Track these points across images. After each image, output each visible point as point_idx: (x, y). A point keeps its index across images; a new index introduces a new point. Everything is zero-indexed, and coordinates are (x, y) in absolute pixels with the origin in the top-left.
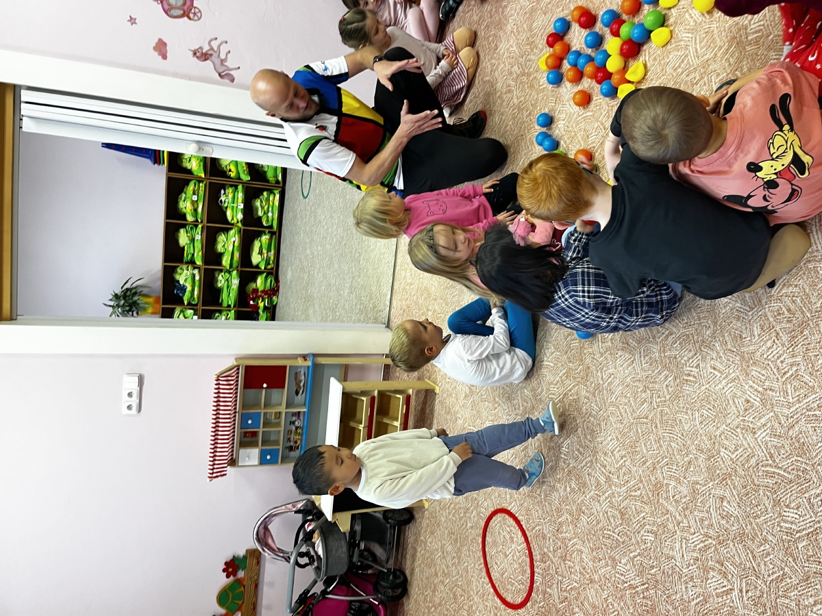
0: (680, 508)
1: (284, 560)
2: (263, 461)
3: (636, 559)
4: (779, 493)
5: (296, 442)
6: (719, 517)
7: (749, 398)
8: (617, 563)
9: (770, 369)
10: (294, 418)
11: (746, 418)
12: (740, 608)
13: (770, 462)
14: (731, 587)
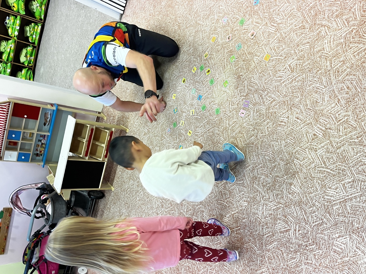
0: (265, 189)
1: (26, 214)
2: (19, 159)
3: (235, 215)
4: (326, 181)
5: (41, 152)
6: (288, 193)
7: (316, 133)
8: (223, 217)
9: (331, 119)
10: (41, 138)
11: (313, 144)
12: (293, 239)
13: (323, 165)
14: (289, 228)
